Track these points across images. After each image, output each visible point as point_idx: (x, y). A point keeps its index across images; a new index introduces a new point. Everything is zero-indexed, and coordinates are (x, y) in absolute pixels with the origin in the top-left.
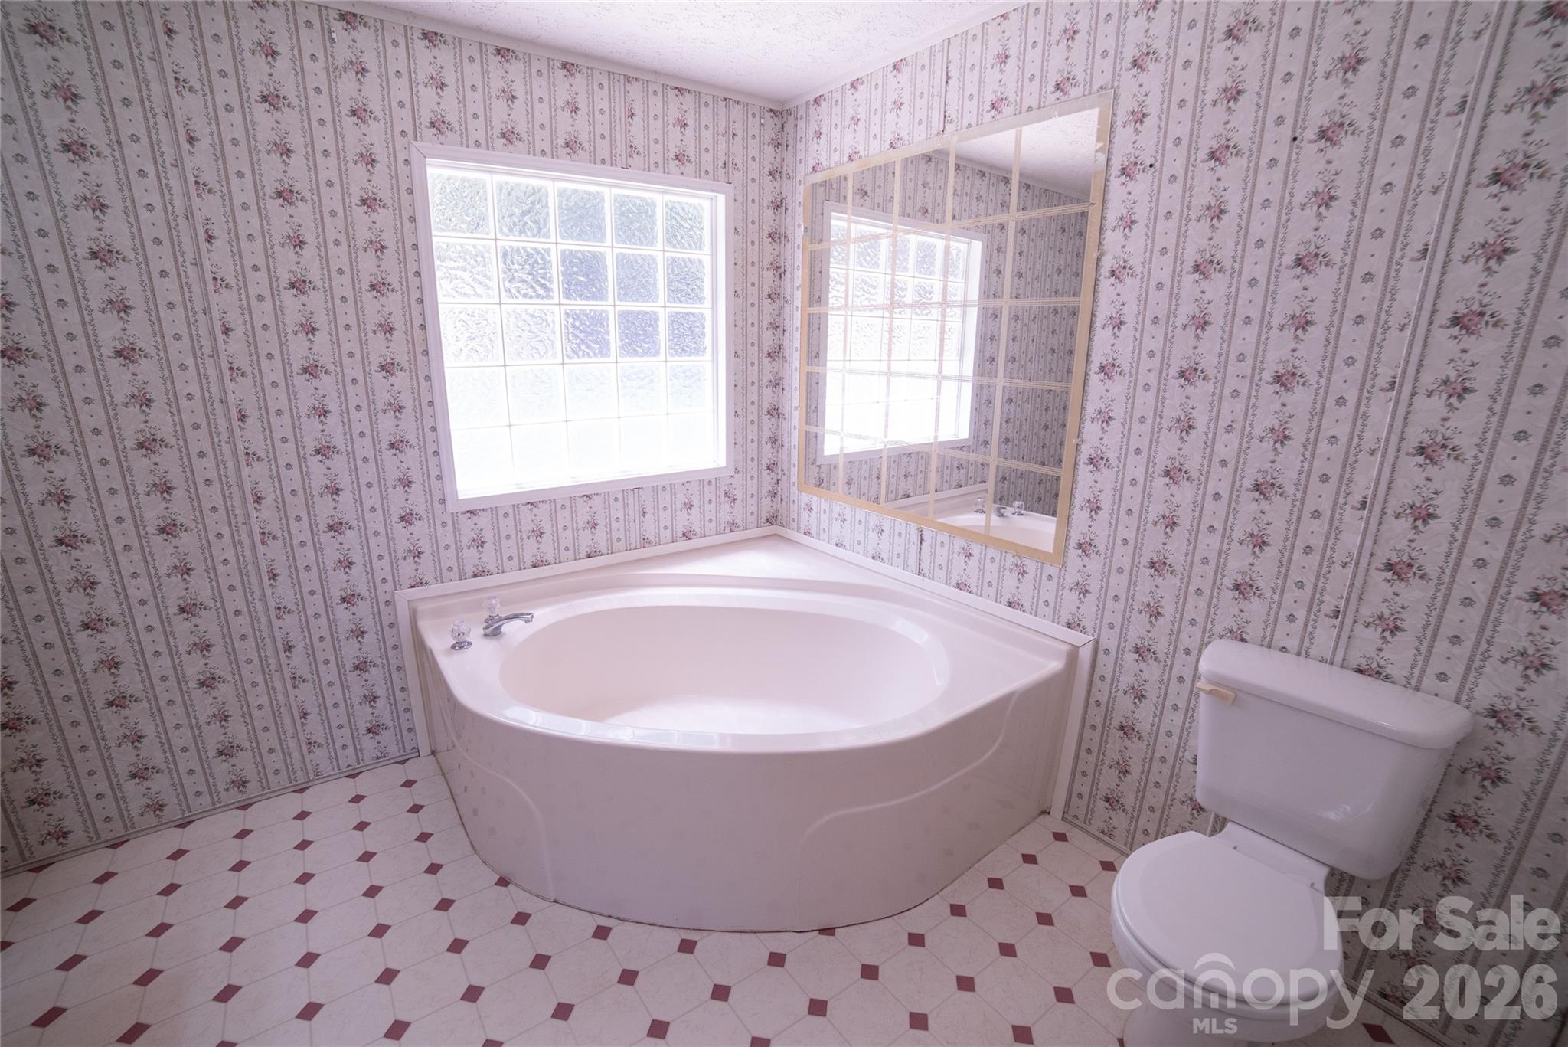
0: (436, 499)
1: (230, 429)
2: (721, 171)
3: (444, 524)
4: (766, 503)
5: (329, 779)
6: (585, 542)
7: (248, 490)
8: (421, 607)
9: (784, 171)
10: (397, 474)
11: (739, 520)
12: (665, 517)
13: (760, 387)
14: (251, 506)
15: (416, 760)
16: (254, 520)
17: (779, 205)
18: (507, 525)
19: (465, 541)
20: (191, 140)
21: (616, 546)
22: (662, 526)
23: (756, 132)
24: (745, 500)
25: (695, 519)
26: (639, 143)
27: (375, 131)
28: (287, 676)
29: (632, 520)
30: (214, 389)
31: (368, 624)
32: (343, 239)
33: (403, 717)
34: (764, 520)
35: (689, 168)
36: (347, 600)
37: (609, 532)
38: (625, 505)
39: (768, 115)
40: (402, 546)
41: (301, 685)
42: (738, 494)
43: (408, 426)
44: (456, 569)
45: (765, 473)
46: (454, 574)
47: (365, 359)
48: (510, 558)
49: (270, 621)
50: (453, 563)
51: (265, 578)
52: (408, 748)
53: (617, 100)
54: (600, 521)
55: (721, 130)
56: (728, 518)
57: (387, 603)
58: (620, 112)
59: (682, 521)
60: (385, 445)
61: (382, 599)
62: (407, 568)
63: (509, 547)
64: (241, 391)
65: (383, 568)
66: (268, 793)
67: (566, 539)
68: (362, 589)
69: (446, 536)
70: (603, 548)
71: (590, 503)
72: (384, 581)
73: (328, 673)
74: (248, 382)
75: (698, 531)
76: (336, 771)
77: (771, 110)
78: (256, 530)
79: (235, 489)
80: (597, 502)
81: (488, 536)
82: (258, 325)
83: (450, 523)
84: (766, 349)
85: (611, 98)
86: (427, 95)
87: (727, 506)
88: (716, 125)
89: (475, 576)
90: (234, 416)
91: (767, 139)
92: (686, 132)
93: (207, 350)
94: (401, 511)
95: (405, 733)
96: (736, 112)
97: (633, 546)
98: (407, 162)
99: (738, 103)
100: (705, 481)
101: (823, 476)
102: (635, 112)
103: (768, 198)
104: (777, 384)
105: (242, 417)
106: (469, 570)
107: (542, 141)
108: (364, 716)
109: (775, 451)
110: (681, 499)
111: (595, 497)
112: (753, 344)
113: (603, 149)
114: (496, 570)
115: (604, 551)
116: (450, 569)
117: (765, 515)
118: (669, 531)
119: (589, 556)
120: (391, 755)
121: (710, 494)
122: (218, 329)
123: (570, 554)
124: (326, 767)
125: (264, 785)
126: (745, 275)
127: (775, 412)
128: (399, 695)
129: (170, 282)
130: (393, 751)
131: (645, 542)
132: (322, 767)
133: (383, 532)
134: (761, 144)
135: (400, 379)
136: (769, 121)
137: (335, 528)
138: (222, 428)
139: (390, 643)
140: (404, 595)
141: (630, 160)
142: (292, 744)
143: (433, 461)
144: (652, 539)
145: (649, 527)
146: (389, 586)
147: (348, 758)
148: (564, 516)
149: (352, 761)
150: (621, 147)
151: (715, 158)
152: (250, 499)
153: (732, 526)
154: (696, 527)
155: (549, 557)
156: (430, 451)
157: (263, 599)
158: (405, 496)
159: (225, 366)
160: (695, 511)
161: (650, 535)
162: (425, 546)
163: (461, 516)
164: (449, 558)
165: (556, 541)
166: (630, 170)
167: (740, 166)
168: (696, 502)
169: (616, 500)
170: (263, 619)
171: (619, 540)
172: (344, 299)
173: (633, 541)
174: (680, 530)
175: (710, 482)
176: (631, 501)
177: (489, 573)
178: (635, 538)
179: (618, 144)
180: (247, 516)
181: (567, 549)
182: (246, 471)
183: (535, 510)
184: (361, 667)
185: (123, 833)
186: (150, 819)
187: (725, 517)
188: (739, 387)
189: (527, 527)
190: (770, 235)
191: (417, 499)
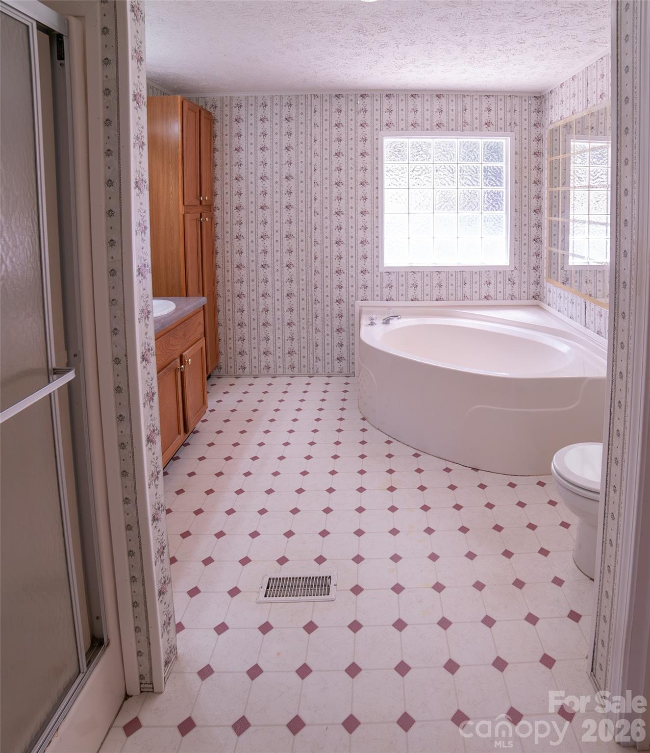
0: (375, 265)
1: (311, 233)
2: (508, 127)
3: (377, 276)
4: (533, 288)
5: (321, 375)
6: (436, 292)
7: (313, 254)
8: (364, 309)
9: (542, 124)
10: (362, 254)
11: (516, 294)
12: (476, 287)
13: (529, 227)
14: (313, 260)
15: (353, 377)
16: (313, 266)
17: (539, 140)
18: (402, 280)
19: (385, 285)
20: (315, 141)
21: (450, 297)
22: (474, 291)
23: (527, 107)
24: (520, 284)
25: (492, 291)
26: (468, 120)
27: (367, 130)
28: (314, 328)
29: (459, 285)
30: (309, 219)
31: (344, 313)
32: (353, 167)
33: (351, 356)
34: (531, 296)
35: (492, 127)
36: (339, 301)
37: (448, 290)
38: (456, 278)
39: (533, 99)
40: (361, 283)
41: (318, 333)
42: (516, 280)
43: (368, 236)
44: (380, 296)
45: (532, 271)
46: (379, 298)
47: (356, 209)
48: (402, 295)
49: (312, 304)
50: (379, 293)
51: (313, 288)
52: (351, 372)
53: (459, 105)
54: (444, 284)
55: (508, 109)
56: (510, 292)
57: (352, 305)
58: (460, 109)
59: (485, 290)
60: (359, 242)
61: (351, 303)
62: (361, 292)
63: (402, 290)
64: (316, 219)
65: (352, 290)
66: (300, 374)
67: (427, 290)
68: (344, 298)
69: (377, 281)
70: (444, 297)
71: (439, 275)
72: (352, 296)
73: (328, 330)
74: (319, 216)
75: (493, 297)
76: (348, 373)
77: (535, 97)
78: (313, 269)
79: (309, 254)
80: (443, 275)
81: (394, 284)
82: (324, 197)
83: (379, 275)
84: (533, 208)
85: (457, 104)
86: (386, 115)
87: (510, 286)
88: (505, 107)
89: (387, 300)
90: (313, 228)
91: (533, 109)
92: (490, 113)
93: (309, 206)
94: (362, 269)
95: (351, 364)
96: (516, 101)
97: (459, 299)
98: (377, 139)
99: (517, 96)
100: (498, 271)
101: (569, 277)
102: (467, 108)
103: (533, 136)
104: (539, 226)
105: (315, 229)
106: (385, 297)
107: (427, 125)
108: (337, 352)
109: (538, 260)
110: (484, 279)
111: (442, 273)
112: (525, 206)
113: (452, 125)
114: (395, 299)
115: (445, 299)
116: (377, 296)
117: (532, 294)
118: (478, 294)
119: (437, 300)
120: (344, 372)
121: (500, 278)
122: (313, 199)
123: (429, 297)
124: (320, 370)
125: (300, 371)
126: (521, 173)
127: (538, 240)
128: (351, 347)
129: (303, 185)
130: (345, 371)
131: (465, 297)
132: (319, 370)
133: (354, 276)
134: (530, 112)
135: (367, 217)
136: (534, 102)
137: (338, 272)
138: (309, 232)
139: (351, 322)
140: (359, 303)
141: (464, 128)
142: (311, 356)
143: (376, 249)
144: (468, 296)
145: (467, 291)
146: (353, 299)
147: (329, 368)
148: (427, 280)
149: (330, 370)
150: (460, 123)
151: (505, 121)
152: (313, 258)
153: (512, 297)
154: (492, 294)
155: (419, 297)
156: (375, 245)
157: (311, 296)
158: (364, 263)
159: (313, 211)
160: (492, 286)
161: (468, 294)
162: (369, 284)
163: (384, 274)
164: (377, 291)
165: (423, 290)
166: (464, 132)
167: (518, 123)
168: (492, 281)
169: (452, 275)
170: (310, 304)
171: (452, 294)
172: (352, 188)
173: (459, 296)
174: (483, 294)
175: (500, 273)
176: (459, 277)
177: (393, 300)
178: (460, 296)
179: (459, 122)
180: (312, 263)
181: (427, 295)
182: (314, 247)
183: (415, 275)
184: (339, 330)
185: (257, 374)
186: (265, 372)
187: (508, 291)
188: (517, 227)
189: (411, 282)
190: (535, 153)
191: (368, 265)
